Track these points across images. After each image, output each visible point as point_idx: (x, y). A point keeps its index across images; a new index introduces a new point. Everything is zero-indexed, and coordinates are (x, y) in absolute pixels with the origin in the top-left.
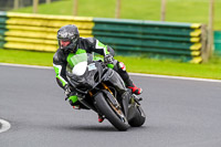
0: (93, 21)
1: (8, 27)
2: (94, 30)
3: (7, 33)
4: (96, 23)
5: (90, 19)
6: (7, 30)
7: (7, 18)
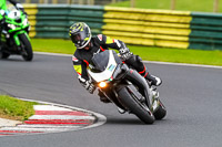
0: (191, 15)
1: (105, 21)
2: (191, 24)
3: (104, 27)
4: (194, 17)
5: (188, 13)
6: (105, 24)
7: (105, 12)
